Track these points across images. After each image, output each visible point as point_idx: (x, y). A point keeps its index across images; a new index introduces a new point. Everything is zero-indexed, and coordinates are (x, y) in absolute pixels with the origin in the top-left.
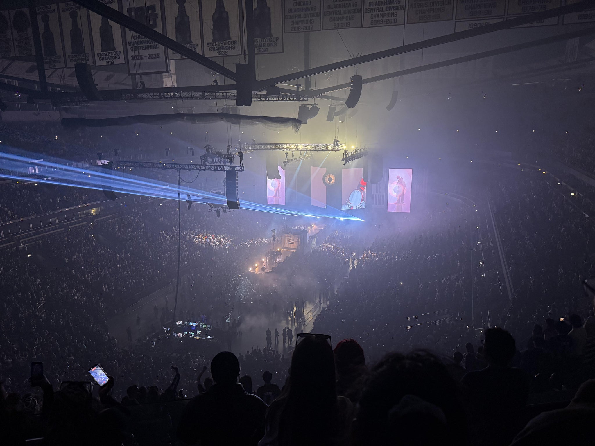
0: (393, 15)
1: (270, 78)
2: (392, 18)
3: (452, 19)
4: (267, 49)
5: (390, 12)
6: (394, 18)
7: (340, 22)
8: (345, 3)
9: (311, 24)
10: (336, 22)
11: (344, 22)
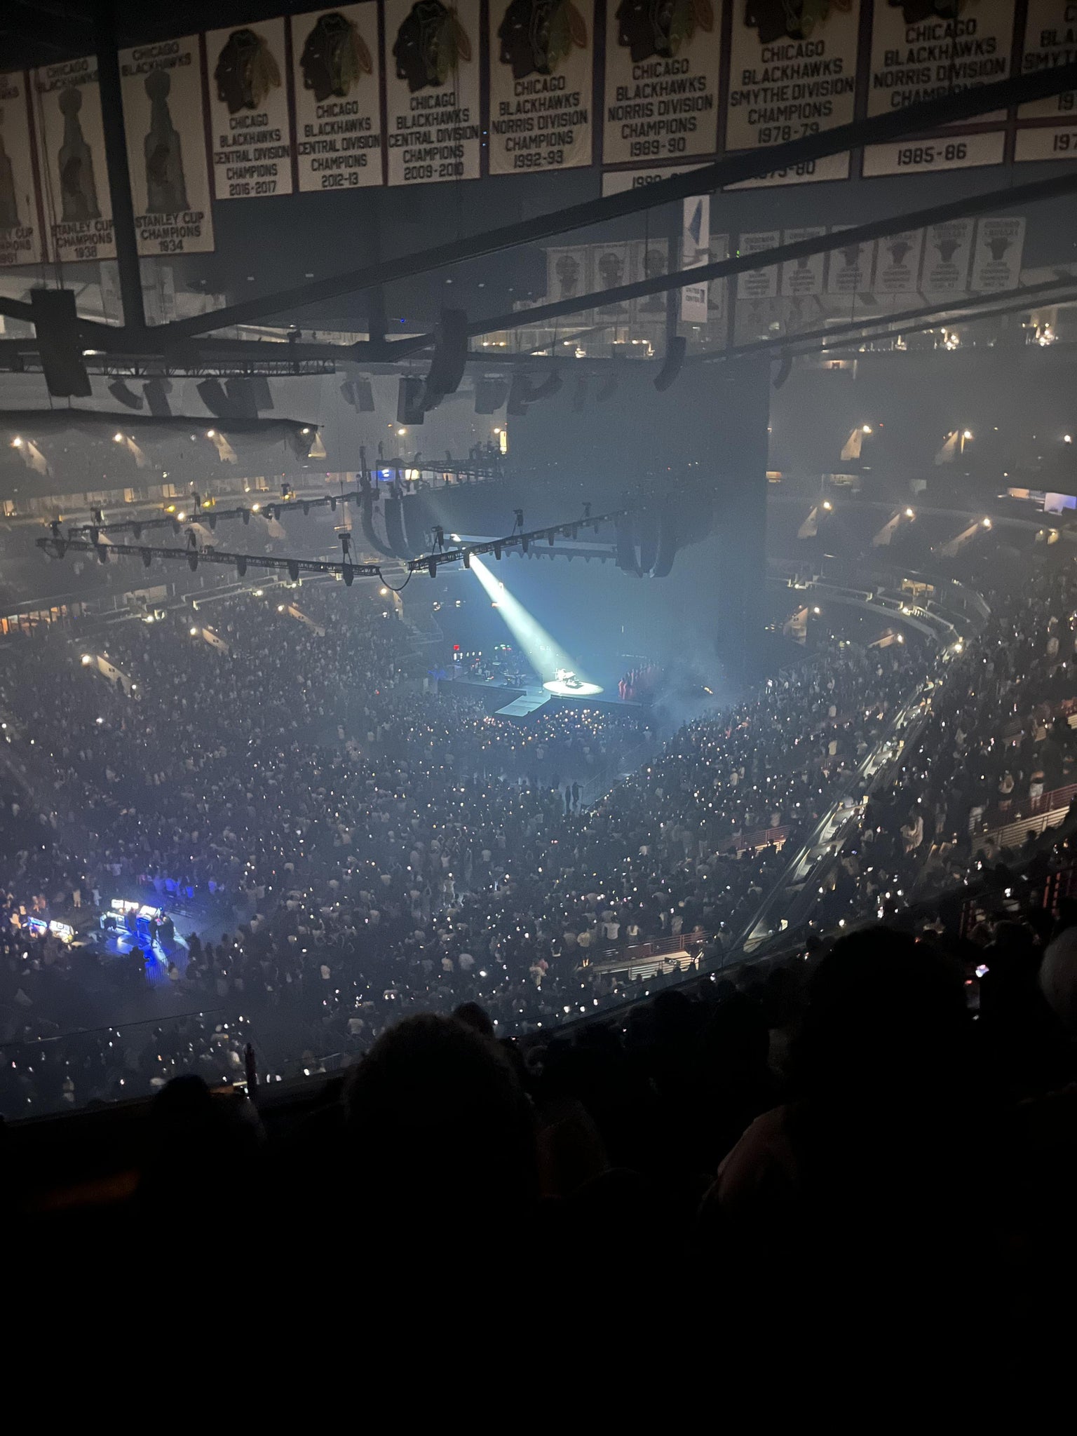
0: (452, 151)
1: (171, 322)
2: (453, 160)
4: (181, 242)
5: (447, 144)
6: (457, 161)
7: (335, 171)
8: (343, 118)
9: (272, 178)
10: (328, 172)
11: (345, 171)
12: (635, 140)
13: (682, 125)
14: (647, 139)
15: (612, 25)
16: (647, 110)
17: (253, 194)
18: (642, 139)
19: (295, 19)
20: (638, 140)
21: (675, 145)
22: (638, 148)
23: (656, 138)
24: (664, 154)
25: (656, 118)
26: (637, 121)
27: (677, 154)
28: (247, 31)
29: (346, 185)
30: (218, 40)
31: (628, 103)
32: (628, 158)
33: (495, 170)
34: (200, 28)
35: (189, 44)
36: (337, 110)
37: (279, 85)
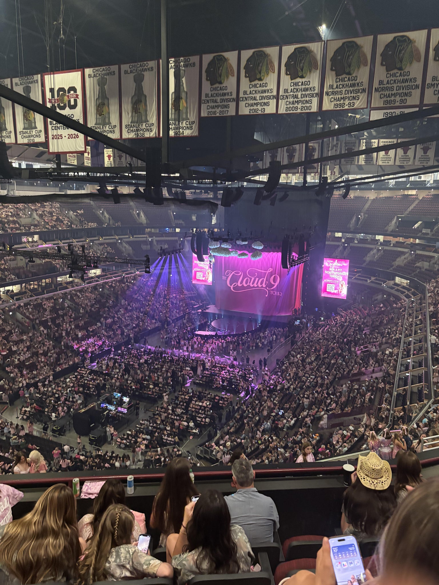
0: (307, 102)
2: (307, 105)
3: (367, 108)
4: (183, 132)
5: (305, 99)
6: (309, 105)
7: (255, 107)
8: (260, 89)
9: (227, 109)
10: (252, 108)
11: (259, 107)
12: (385, 99)
13: (406, 94)
14: (390, 99)
15: (378, 59)
16: (392, 89)
17: (218, 115)
18: (389, 99)
19: (243, 52)
20: (387, 99)
21: (402, 101)
22: (386, 102)
23: (395, 98)
24: (397, 104)
25: (395, 91)
26: (387, 93)
27: (403, 104)
28: (221, 55)
29: (260, 112)
30: (207, 58)
31: (384, 86)
32: (382, 105)
33: (324, 108)
34: (201, 53)
35: (195, 59)
36: (258, 86)
37: (233, 76)
